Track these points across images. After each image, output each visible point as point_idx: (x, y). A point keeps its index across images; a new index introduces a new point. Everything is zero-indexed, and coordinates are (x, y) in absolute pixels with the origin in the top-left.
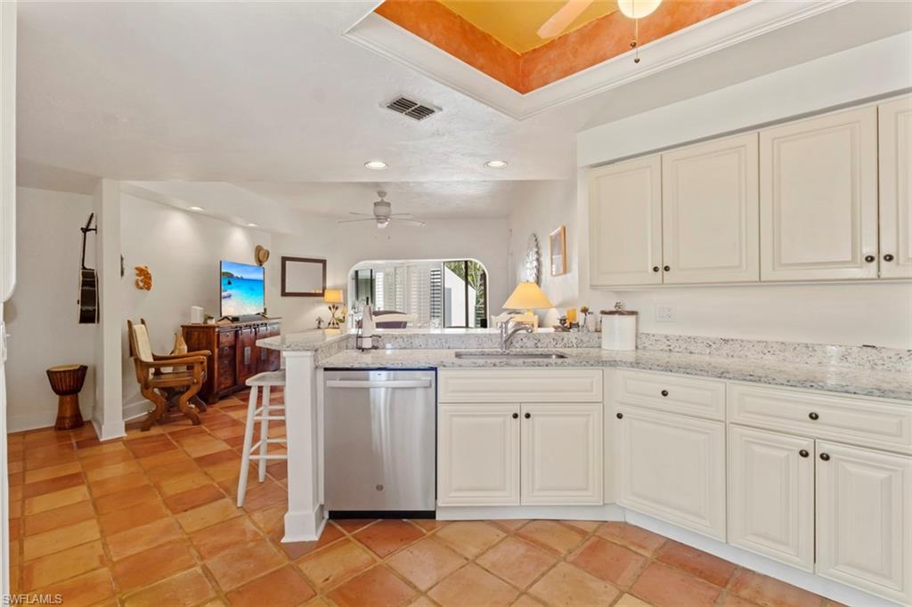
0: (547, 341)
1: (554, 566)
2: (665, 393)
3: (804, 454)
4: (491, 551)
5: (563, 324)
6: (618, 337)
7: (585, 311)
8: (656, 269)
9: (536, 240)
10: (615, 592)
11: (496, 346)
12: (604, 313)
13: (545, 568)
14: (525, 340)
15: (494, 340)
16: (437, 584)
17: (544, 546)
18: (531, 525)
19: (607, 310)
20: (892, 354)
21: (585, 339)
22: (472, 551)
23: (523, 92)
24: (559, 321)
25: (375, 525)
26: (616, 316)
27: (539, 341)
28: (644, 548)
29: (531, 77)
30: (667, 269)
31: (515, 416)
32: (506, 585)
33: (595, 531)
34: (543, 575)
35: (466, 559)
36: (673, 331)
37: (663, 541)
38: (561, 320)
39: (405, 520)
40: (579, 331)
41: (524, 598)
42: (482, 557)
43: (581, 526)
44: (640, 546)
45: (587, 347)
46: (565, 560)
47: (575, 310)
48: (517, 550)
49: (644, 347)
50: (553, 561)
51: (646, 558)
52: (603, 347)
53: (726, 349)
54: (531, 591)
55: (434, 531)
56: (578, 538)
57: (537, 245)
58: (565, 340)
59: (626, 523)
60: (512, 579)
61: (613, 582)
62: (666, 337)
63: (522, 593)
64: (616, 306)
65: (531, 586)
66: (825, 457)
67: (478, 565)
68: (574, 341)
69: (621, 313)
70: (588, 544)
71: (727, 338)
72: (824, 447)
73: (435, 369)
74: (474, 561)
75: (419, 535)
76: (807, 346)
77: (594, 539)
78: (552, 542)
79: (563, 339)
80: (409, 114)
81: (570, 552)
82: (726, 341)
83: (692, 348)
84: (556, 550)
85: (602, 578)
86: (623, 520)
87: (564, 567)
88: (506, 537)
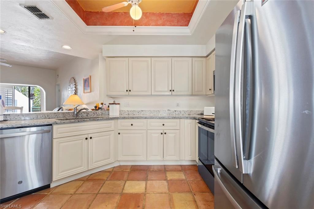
0: (91, 114)
1: (104, 183)
2: (132, 125)
3: (162, 134)
4: (80, 188)
5: (96, 108)
6: (114, 111)
7: (102, 104)
8: (127, 91)
9: (74, 80)
10: (124, 182)
11: (71, 116)
12: (110, 104)
13: (102, 185)
14: (83, 114)
15: (70, 114)
16: (62, 206)
17: (98, 179)
18: (92, 175)
19: (111, 103)
20: (172, 111)
21: (104, 113)
22: (72, 191)
23: (88, 25)
24: (94, 107)
25: (16, 201)
26: (114, 105)
27: (88, 114)
28: (127, 169)
29: (89, 21)
30: (130, 91)
31: (86, 139)
32: (91, 194)
33: (113, 170)
34: (102, 187)
35: (71, 194)
36: (130, 109)
37: (131, 166)
38: (95, 107)
39: (33, 194)
40: (101, 110)
41: (98, 195)
42: (77, 191)
43: (108, 170)
44: (126, 169)
45: (104, 115)
46: (107, 180)
47: (99, 104)
48: (89, 184)
49: (122, 114)
50: (104, 182)
51: (129, 171)
52: (110, 115)
53: (142, 113)
54: (100, 192)
55: (50, 192)
56: (108, 174)
57: (75, 82)
58: (97, 113)
59: (120, 165)
60: (92, 192)
61: (123, 180)
62: (128, 111)
63: (97, 194)
64: (114, 102)
65: (99, 191)
66: (165, 133)
67: (76, 194)
68: (100, 113)
69: (116, 104)
70: (112, 174)
71: (142, 110)
72: (165, 131)
73: (51, 125)
74: (74, 194)
75: (44, 196)
76: (159, 111)
77: (113, 172)
78: (100, 177)
79: (96, 113)
80: (36, 15)
81: (108, 178)
82: (142, 111)
83: (134, 113)
84: (103, 179)
85: (120, 180)
86: (119, 165)
87: (107, 182)
88: (84, 182)
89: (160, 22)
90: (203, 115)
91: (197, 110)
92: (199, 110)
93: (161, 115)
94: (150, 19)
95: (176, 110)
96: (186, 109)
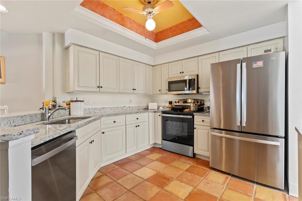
2: (115, 122)
3: (137, 126)
8: (98, 87)
20: (127, 107)
30: (101, 87)
36: (90, 107)
53: (104, 110)
62: (89, 109)
64: (77, 99)
66: (139, 126)
82: (103, 108)
83: (96, 111)
89: (139, 31)
90: (148, 109)
91: (143, 105)
92: (144, 105)
93: (119, 111)
94: (133, 25)
95: (130, 106)
96: (136, 105)
